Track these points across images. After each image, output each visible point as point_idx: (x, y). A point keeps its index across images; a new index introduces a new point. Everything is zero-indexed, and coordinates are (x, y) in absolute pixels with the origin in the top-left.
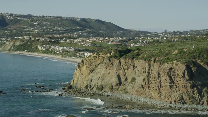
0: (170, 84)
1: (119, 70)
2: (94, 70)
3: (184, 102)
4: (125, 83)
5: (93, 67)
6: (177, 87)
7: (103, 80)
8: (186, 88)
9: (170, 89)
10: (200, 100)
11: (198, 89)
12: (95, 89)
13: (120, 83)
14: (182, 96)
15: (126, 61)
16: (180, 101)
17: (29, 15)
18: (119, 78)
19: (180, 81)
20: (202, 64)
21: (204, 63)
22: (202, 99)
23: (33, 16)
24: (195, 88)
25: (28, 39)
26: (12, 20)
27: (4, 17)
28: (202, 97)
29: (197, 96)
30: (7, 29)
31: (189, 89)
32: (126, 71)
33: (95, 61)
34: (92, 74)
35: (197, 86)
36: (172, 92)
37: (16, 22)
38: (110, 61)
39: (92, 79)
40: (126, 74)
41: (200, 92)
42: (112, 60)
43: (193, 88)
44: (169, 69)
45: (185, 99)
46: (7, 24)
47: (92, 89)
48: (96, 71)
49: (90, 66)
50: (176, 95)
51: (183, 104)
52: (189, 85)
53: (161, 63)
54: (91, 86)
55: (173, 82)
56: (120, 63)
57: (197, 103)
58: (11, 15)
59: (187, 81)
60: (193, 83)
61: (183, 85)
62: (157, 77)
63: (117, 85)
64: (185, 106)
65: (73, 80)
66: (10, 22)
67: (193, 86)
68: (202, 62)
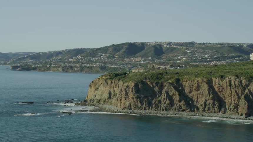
0: (125, 97)
1: (110, 88)
2: (98, 88)
3: (131, 108)
4: (113, 97)
5: (97, 86)
6: (129, 99)
7: (101, 95)
8: (133, 99)
9: (125, 100)
10: (140, 107)
11: (140, 100)
12: (95, 102)
13: (110, 97)
14: (130, 104)
15: (115, 81)
16: (128, 108)
17: (192, 42)
18: (110, 94)
19: (131, 94)
20: (149, 83)
21: (150, 83)
22: (142, 106)
23: (196, 43)
24: (139, 99)
25: (151, 67)
26: (169, 49)
27: (162, 46)
28: (142, 104)
29: (139, 104)
30: (161, 58)
31: (135, 99)
32: (115, 89)
33: (99, 82)
34: (96, 91)
35: (140, 98)
36: (126, 102)
37: (172, 50)
38: (106, 81)
39: (96, 95)
40: (115, 91)
41: (141, 102)
42: (108, 81)
43: (137, 99)
44: (127, 86)
45: (131, 106)
46: (163, 53)
47: (94, 102)
48: (99, 89)
49: (96, 86)
50: (127, 104)
51: (130, 110)
52: (135, 97)
53: (124, 82)
54: (93, 100)
55: (128, 95)
56: (112, 83)
57: (138, 109)
58: (169, 44)
59: (134, 94)
60: (138, 95)
61: (132, 97)
62: (120, 92)
63: (108, 98)
64: (131, 111)
65: (88, 96)
66: (166, 51)
67: (137, 98)
68: (149, 81)
